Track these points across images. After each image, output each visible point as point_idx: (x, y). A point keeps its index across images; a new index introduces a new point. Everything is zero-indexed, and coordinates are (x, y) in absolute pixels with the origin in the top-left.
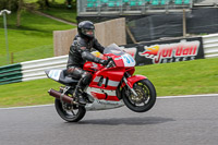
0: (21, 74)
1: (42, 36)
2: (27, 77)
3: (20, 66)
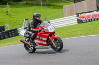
1: (58, 8)
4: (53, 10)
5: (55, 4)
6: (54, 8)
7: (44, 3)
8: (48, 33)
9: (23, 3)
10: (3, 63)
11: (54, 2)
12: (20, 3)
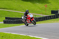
8: (30, 18)
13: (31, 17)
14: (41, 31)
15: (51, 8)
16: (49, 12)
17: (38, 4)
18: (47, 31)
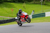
0: (45, 15)
2: (46, 16)
3: (45, 13)
4: (47, 7)
5: (48, 4)
6: (48, 6)
7: (43, 3)
9: (32, 2)
10: (20, 32)
11: (48, 3)
12: (31, 2)
13: (25, 15)
14: (9, 31)
15: (16, 11)
16: (15, 15)
17: (5, 8)
18: (14, 31)
